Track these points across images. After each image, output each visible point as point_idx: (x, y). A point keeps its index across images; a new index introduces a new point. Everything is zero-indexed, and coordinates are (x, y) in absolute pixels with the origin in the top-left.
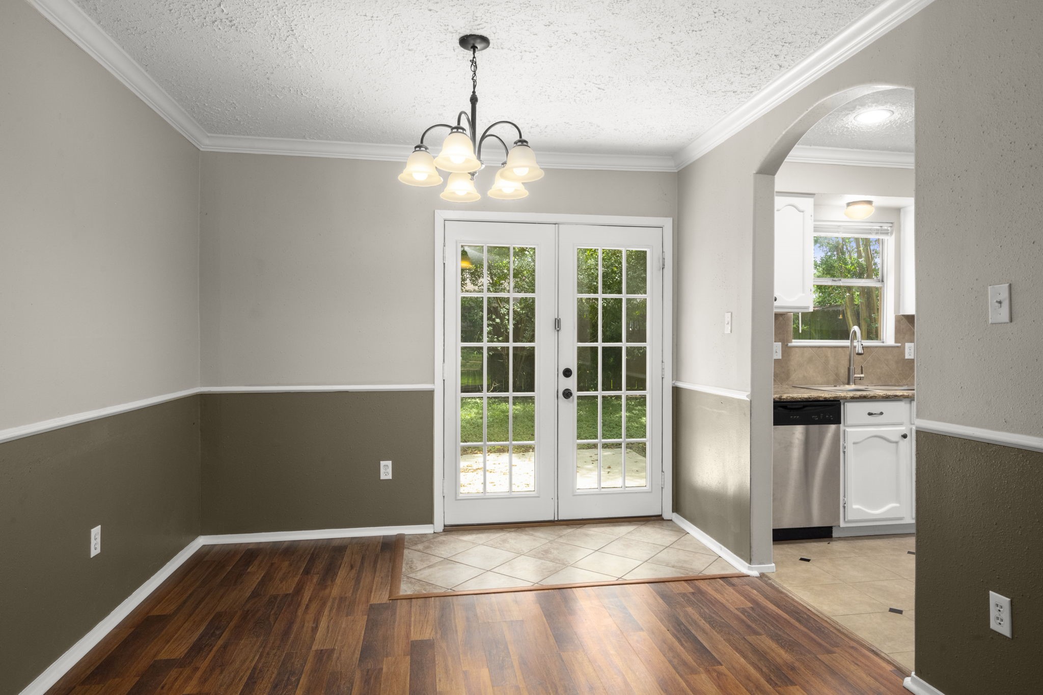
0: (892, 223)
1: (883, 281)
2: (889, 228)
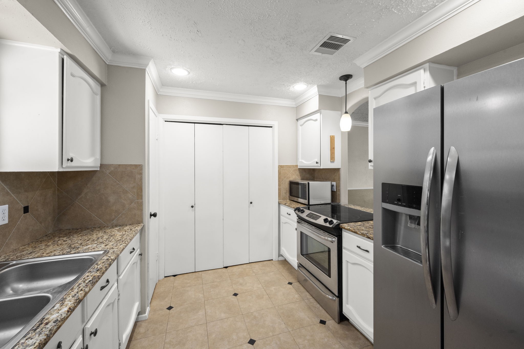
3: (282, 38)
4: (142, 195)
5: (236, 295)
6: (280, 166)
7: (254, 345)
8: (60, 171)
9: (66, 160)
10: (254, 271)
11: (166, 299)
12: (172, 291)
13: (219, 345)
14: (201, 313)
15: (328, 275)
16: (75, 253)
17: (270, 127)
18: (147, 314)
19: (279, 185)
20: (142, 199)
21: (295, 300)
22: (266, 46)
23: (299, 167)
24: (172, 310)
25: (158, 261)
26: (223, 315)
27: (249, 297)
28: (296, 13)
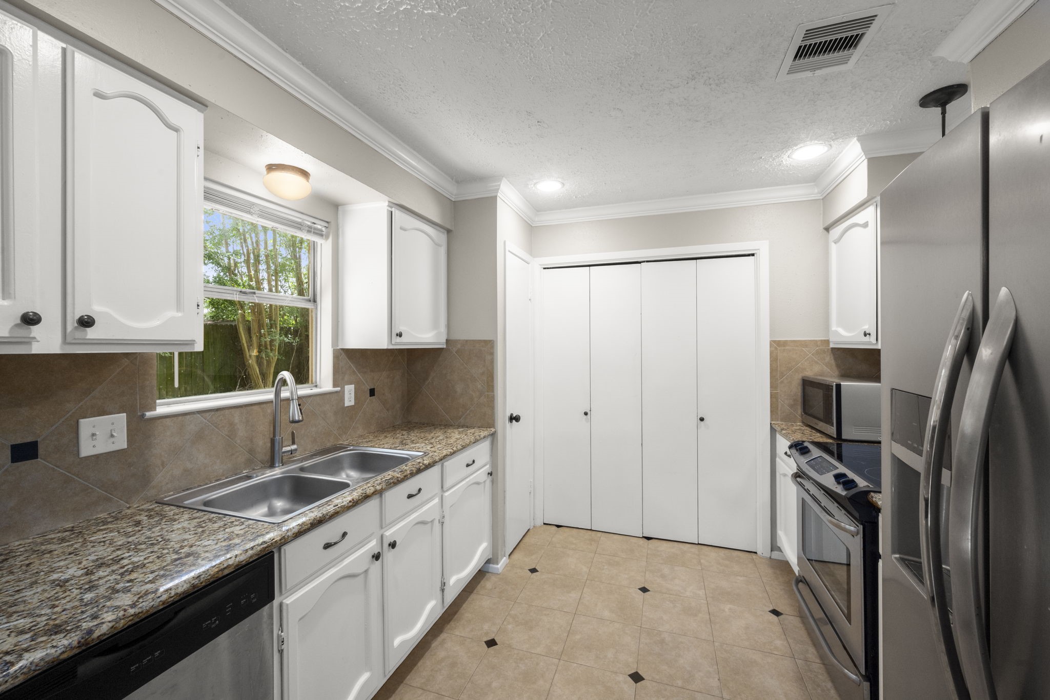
0: (327, 222)
1: (315, 301)
2: (324, 229)
3: (688, 78)
4: (493, 386)
5: (644, 590)
6: (774, 341)
7: (637, 684)
8: (389, 348)
9: (395, 335)
10: (702, 561)
11: (533, 557)
12: (546, 547)
13: (580, 655)
14: (574, 595)
15: (846, 615)
16: (400, 449)
17: (749, 255)
18: (499, 566)
19: (771, 387)
20: (493, 391)
21: (771, 650)
22: (666, 104)
23: (832, 346)
24: (535, 574)
25: (532, 494)
26: (606, 614)
27: (667, 602)
28: (687, 27)
